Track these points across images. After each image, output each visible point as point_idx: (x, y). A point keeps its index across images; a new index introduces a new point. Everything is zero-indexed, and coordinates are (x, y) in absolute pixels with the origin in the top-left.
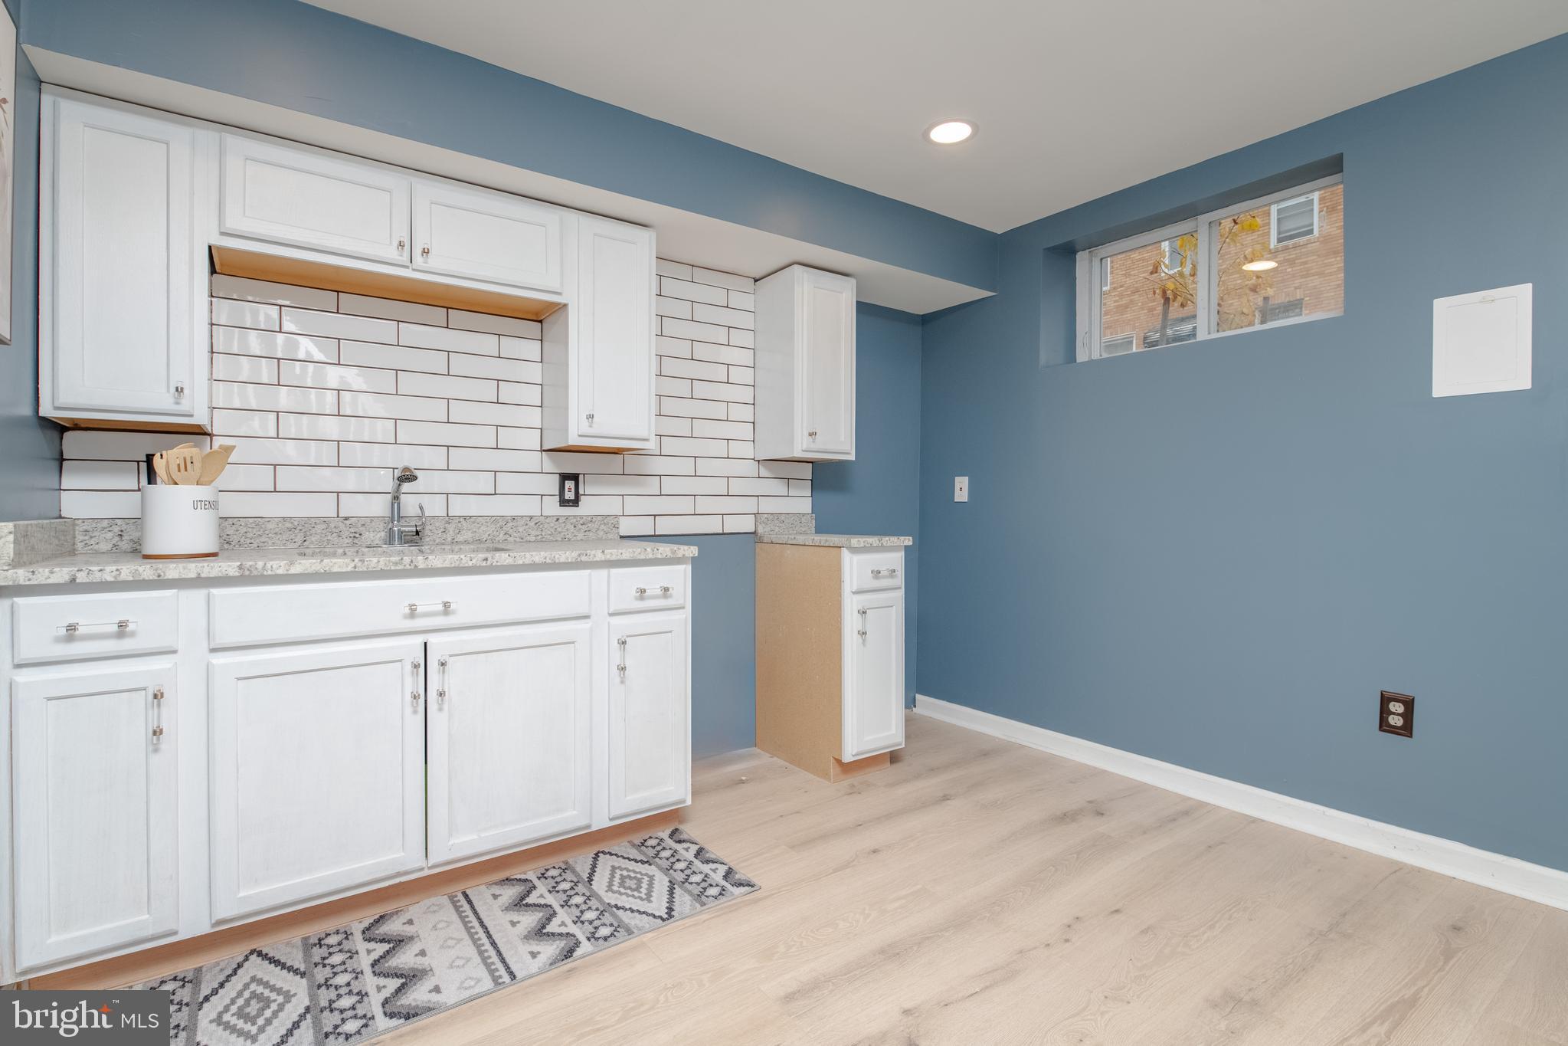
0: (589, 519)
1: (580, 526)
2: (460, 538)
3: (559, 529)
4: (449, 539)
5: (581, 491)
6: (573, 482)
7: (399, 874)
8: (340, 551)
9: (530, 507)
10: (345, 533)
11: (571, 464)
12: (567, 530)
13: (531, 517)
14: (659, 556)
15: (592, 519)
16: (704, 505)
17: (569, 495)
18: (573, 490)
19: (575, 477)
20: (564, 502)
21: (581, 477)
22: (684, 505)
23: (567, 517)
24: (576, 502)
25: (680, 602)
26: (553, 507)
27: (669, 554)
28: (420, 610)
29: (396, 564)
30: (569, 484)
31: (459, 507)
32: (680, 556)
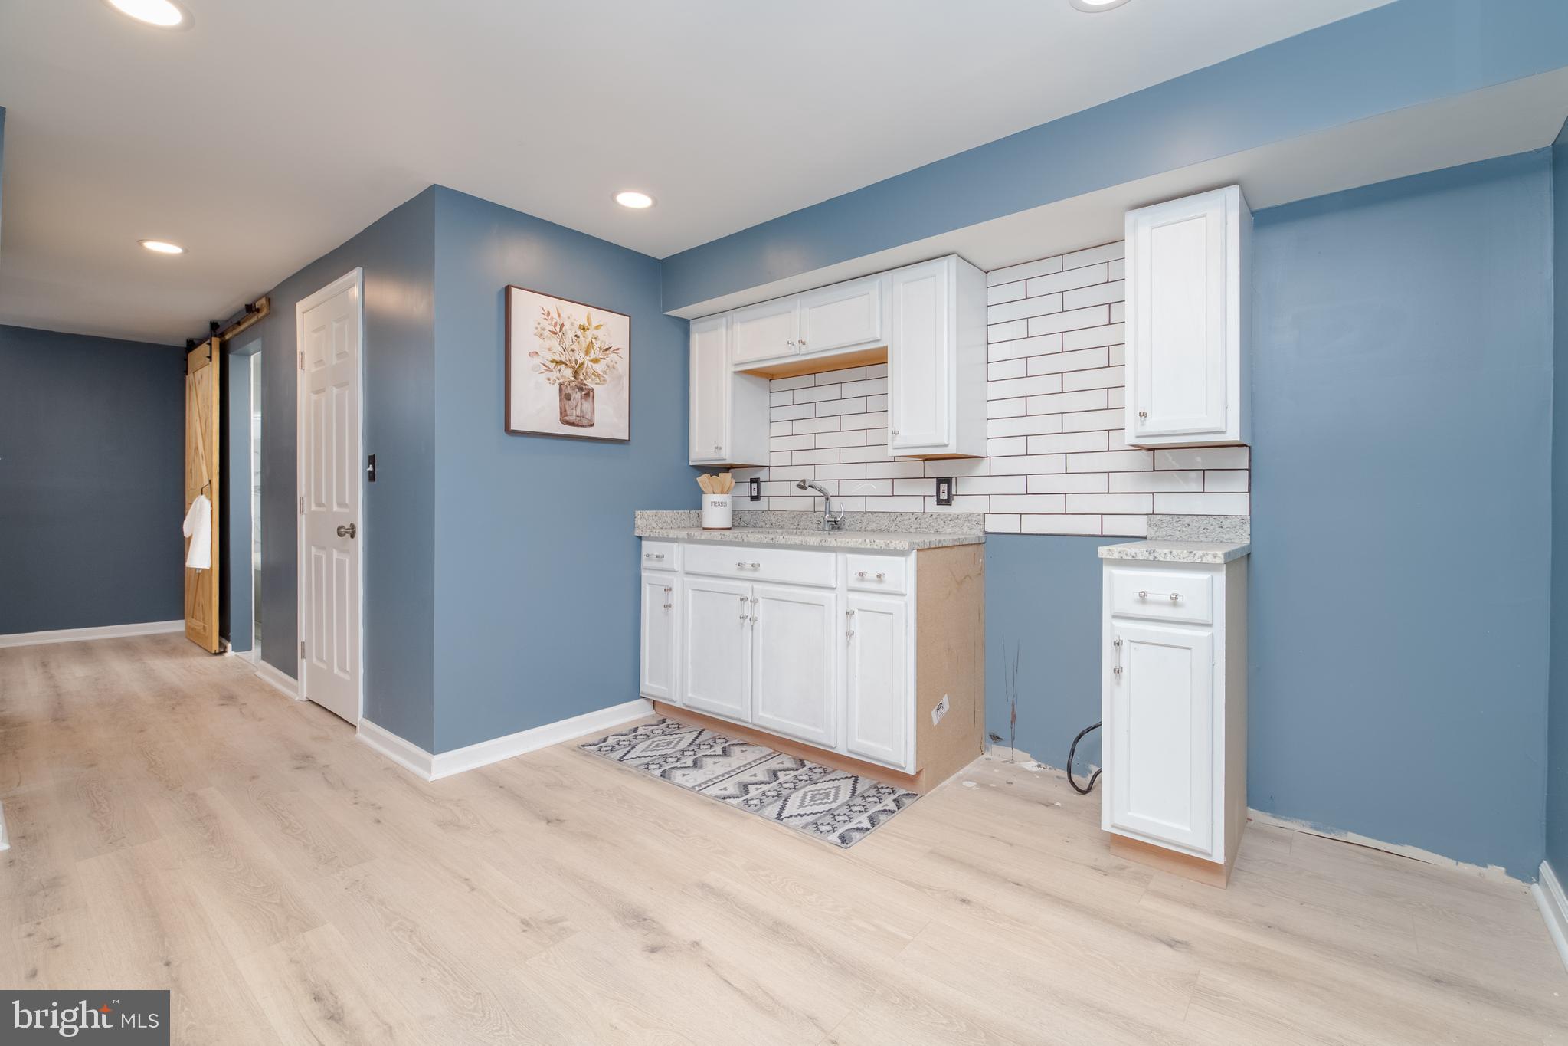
0: (956, 516)
1: (949, 522)
2: (869, 528)
3: (933, 524)
5: (954, 493)
6: (946, 485)
7: (740, 720)
8: (795, 531)
9: (914, 505)
10: (815, 521)
11: (945, 469)
12: (939, 525)
13: (913, 513)
15: (958, 516)
16: (1075, 504)
17: (943, 496)
18: (946, 492)
19: (948, 480)
20: (940, 502)
21: (954, 480)
22: (1055, 504)
23: (939, 514)
24: (948, 502)
26: (931, 506)
28: (744, 566)
29: (736, 538)
30: (944, 486)
31: (874, 505)
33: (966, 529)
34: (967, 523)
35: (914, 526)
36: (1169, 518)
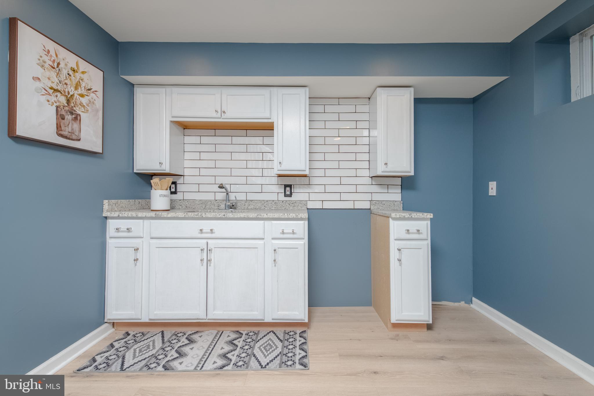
0: (295, 202)
1: (291, 204)
2: (249, 208)
3: (283, 205)
4: (246, 208)
5: (293, 191)
6: (289, 188)
7: (198, 319)
8: (209, 210)
9: (274, 197)
10: (216, 205)
11: (288, 181)
12: (286, 206)
13: (273, 201)
14: (290, 217)
15: (296, 202)
16: (344, 197)
17: (288, 193)
18: (289, 191)
19: (290, 186)
20: (286, 195)
21: (292, 186)
22: (337, 197)
23: (286, 201)
24: (290, 195)
25: (302, 236)
26: (282, 197)
27: (295, 216)
28: (204, 231)
30: (288, 189)
31: (250, 197)
32: (300, 217)
33: (299, 207)
34: (300, 205)
35: (274, 207)
36: (378, 202)
